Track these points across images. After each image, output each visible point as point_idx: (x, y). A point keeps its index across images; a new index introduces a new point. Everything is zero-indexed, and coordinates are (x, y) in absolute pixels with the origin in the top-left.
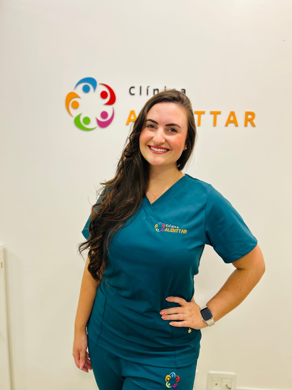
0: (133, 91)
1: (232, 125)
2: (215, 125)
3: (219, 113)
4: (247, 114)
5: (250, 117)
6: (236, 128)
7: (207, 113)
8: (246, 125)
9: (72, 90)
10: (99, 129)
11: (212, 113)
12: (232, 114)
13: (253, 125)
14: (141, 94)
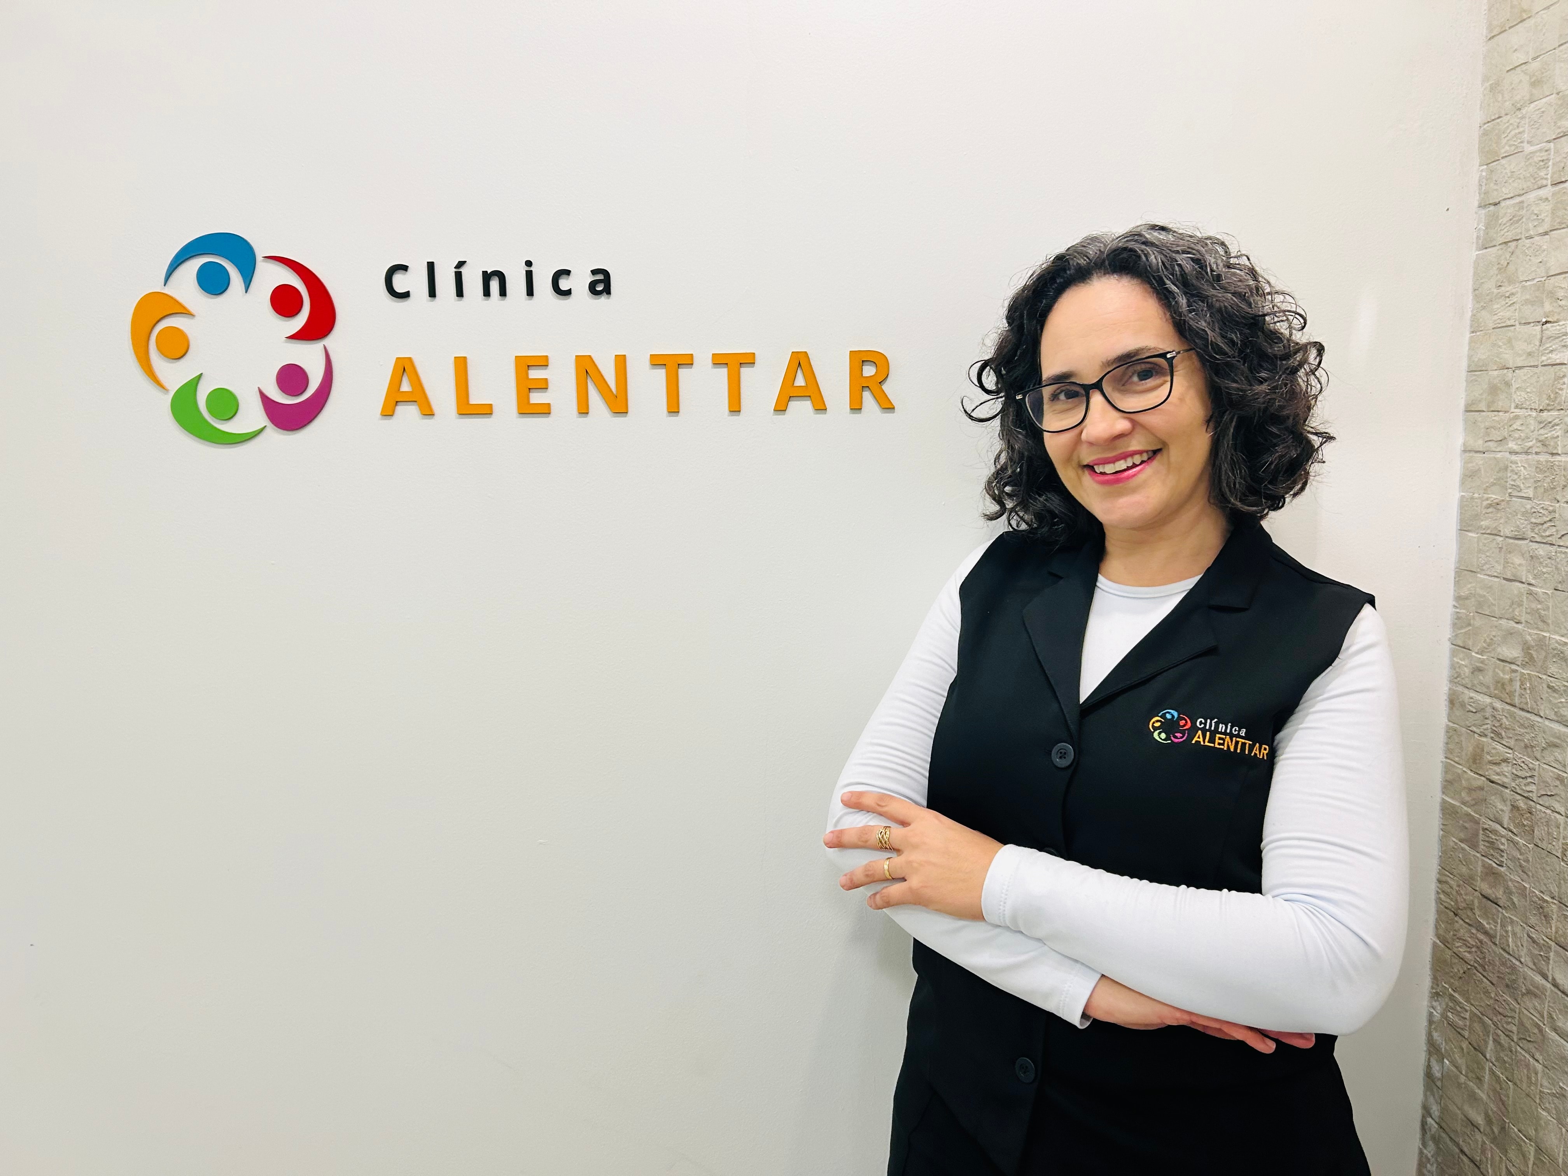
0: (400, 283)
1: (801, 408)
2: (735, 409)
3: (748, 360)
4: (860, 359)
5: (869, 371)
6: (820, 417)
7: (703, 360)
8: (856, 408)
9: (159, 287)
10: (275, 437)
11: (719, 361)
12: (800, 361)
13: (889, 407)
14: (432, 293)
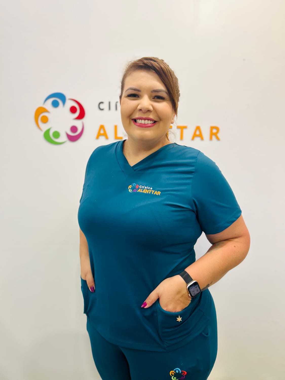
0: (102, 106)
1: (198, 139)
2: (182, 139)
3: (185, 127)
4: (212, 128)
5: (214, 131)
6: (202, 141)
7: (174, 127)
8: (211, 139)
9: (41, 105)
10: (69, 143)
11: (178, 127)
12: (198, 128)
13: (218, 139)
14: (110, 109)
